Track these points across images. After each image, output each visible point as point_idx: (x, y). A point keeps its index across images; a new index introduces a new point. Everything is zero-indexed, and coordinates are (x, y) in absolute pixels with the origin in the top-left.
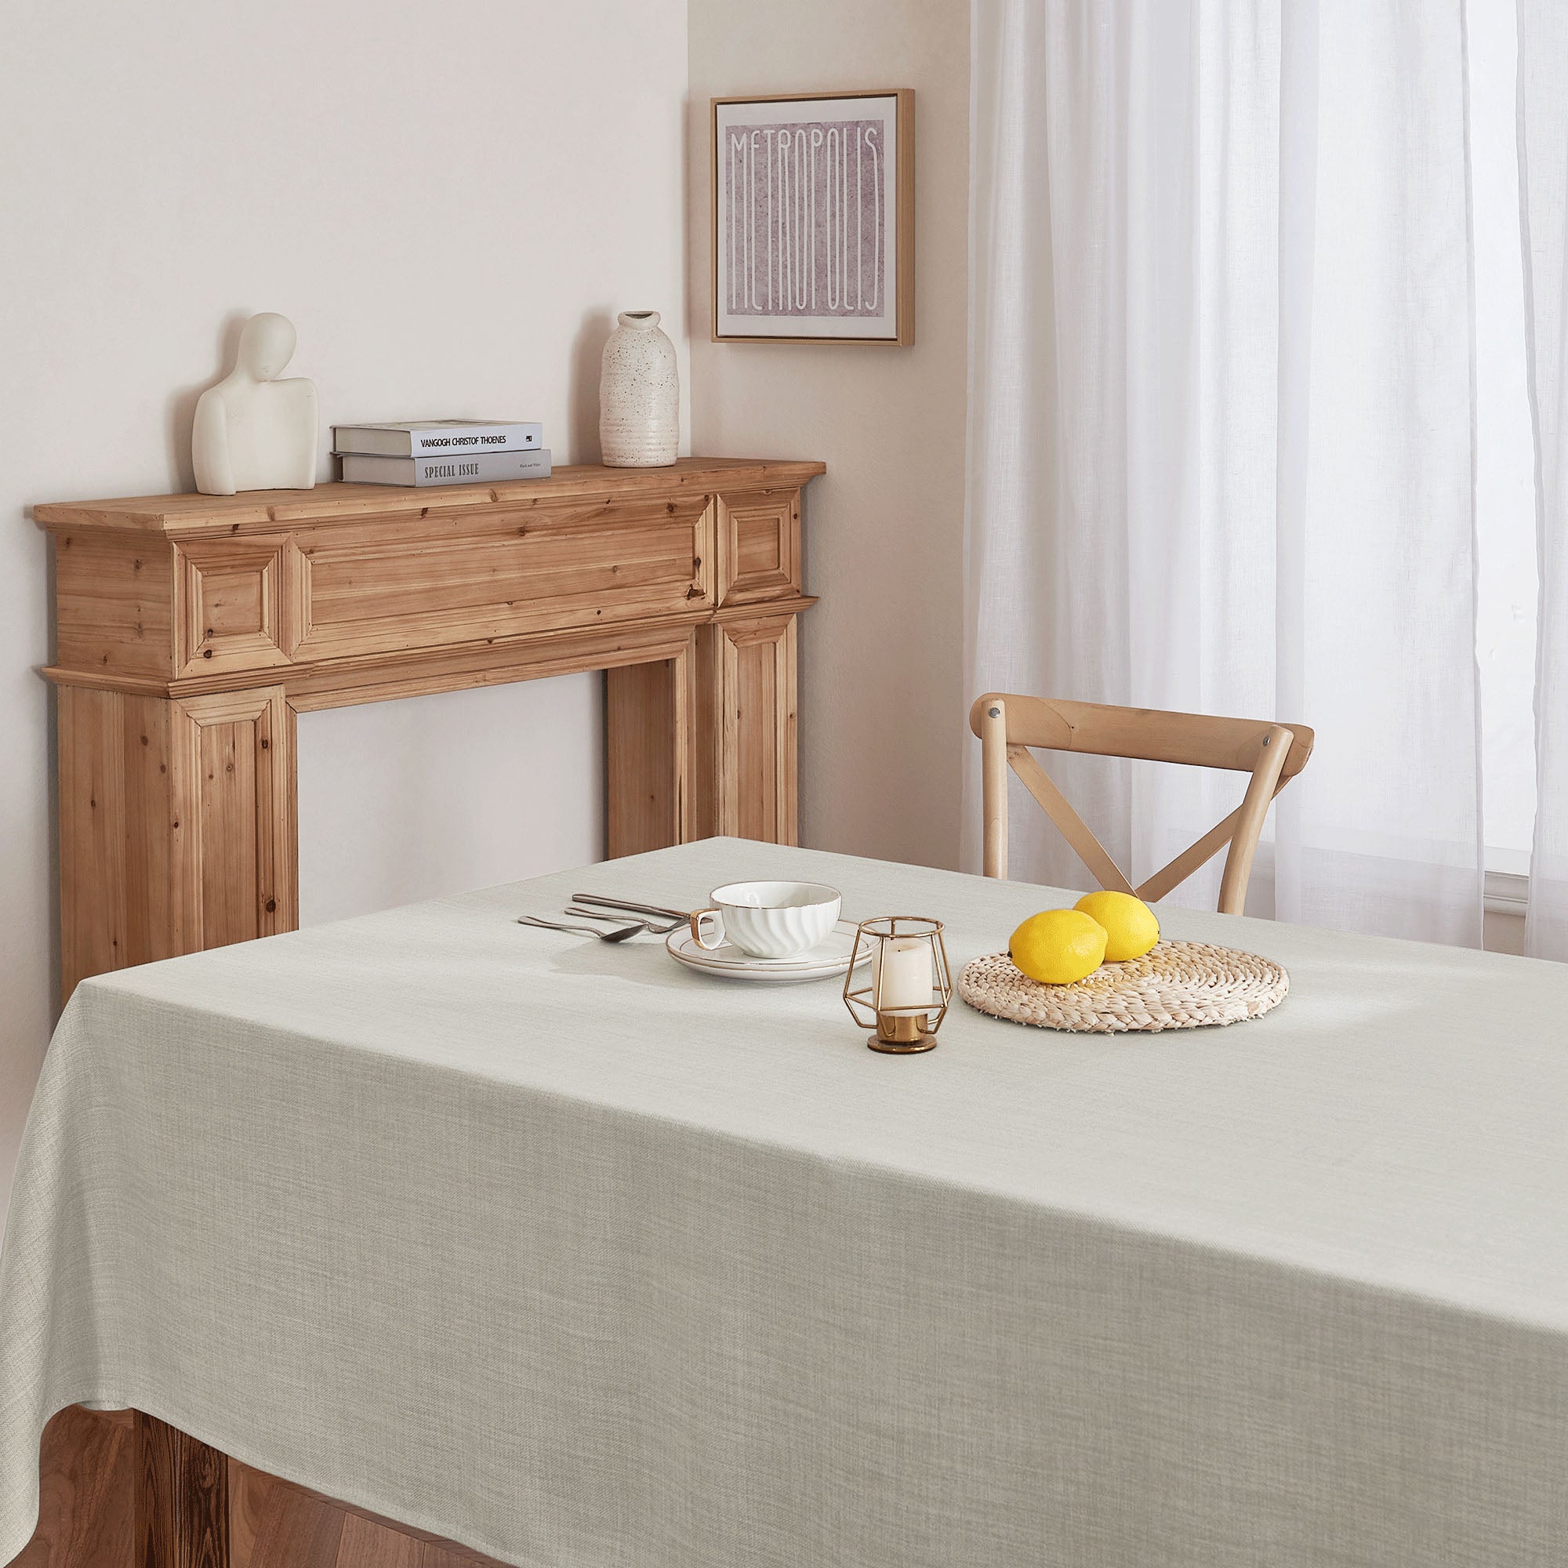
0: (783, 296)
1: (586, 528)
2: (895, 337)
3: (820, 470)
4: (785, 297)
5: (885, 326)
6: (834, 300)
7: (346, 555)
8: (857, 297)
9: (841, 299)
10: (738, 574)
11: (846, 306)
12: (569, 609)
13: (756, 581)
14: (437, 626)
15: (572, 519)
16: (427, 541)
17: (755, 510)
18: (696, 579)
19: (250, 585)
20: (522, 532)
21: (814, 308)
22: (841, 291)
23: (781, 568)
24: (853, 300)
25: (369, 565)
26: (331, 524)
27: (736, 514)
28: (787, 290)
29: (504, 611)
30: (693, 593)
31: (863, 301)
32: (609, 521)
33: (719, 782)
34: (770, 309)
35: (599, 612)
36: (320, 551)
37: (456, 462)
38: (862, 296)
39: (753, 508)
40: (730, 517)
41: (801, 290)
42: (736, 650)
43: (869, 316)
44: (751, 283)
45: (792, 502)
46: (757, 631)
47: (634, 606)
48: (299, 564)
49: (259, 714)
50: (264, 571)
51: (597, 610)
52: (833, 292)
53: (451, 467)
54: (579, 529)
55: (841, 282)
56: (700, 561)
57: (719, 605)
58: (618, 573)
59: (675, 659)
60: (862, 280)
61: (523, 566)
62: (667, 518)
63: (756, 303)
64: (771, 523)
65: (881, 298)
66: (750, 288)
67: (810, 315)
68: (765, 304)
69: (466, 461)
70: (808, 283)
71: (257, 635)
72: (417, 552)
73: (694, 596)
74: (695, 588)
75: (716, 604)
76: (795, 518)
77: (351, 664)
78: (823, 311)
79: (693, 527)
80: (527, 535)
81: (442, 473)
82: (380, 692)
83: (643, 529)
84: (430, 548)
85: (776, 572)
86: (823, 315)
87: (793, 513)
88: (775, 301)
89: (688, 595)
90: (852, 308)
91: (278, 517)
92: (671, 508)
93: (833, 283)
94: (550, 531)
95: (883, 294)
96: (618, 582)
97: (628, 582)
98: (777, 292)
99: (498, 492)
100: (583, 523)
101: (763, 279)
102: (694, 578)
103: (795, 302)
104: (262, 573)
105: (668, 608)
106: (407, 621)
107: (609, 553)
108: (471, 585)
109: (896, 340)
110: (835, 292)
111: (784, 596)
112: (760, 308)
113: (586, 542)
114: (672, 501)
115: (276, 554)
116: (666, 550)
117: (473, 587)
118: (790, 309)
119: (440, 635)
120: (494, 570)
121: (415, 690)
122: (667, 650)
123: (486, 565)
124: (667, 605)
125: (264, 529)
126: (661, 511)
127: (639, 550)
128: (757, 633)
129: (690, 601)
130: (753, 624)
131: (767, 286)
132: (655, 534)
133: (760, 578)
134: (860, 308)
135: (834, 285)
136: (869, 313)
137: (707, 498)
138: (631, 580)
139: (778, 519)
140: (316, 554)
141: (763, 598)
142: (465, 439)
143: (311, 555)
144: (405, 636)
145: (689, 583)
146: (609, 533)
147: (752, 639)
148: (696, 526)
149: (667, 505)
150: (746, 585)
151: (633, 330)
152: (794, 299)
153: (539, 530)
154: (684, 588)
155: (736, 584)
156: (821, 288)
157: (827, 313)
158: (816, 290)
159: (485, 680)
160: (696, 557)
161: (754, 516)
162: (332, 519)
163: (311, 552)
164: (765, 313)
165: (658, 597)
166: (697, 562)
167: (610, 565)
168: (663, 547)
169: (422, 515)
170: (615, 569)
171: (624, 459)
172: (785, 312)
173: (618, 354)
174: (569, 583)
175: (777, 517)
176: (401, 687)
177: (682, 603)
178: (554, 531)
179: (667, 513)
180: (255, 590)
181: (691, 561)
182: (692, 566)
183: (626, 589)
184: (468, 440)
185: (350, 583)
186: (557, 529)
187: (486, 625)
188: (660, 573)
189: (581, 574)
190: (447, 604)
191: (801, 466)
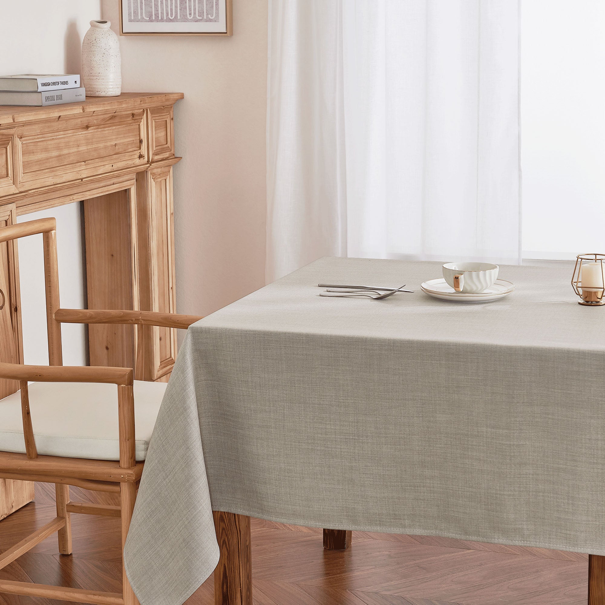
0: (161, 13)
1: (107, 125)
2: (225, 32)
3: (182, 97)
4: (162, 13)
5: (221, 27)
6: (190, 14)
7: (33, 139)
8: (203, 13)
9: (195, 14)
10: (156, 146)
11: (197, 16)
12: (103, 164)
13: (161, 150)
14: (62, 173)
15: (103, 121)
16: (58, 132)
17: (159, 116)
18: (141, 149)
19: (2, 154)
20: (87, 127)
21: (179, 18)
22: (195, 9)
23: (168, 144)
24: (201, 14)
25: (39, 144)
26: (29, 124)
27: (154, 118)
28: (163, 10)
29: (83, 166)
30: (141, 156)
31: (207, 14)
32: (115, 121)
33: (151, 245)
34: (154, 18)
35: (112, 166)
36: (24, 137)
37: (55, 94)
38: (206, 12)
39: (158, 115)
40: (152, 120)
41: (171, 10)
42: (154, 183)
43: (210, 22)
44: (142, 7)
45: (171, 113)
46: (160, 174)
47: (123, 162)
48: (18, 143)
49: (8, 217)
50: (8, 147)
51: (111, 165)
52: (190, 10)
53: (53, 96)
54: (105, 125)
55: (195, 6)
56: (142, 141)
57: (150, 161)
58: (117, 147)
59: (130, 188)
60: (207, 5)
61: (87, 144)
62: (131, 120)
63: (145, 16)
64: (164, 123)
65: (217, 13)
66: (141, 9)
67: (177, 22)
68: (151, 16)
69: (59, 93)
70: (175, 6)
71: (6, 179)
72: (55, 137)
73: (141, 158)
74: (141, 154)
75: (148, 161)
76: (172, 120)
77: (38, 192)
78: (185, 19)
79: (139, 125)
80: (89, 129)
81: (51, 99)
82: (41, 206)
83: (124, 126)
84: (59, 135)
85: (166, 146)
86: (184, 22)
87: (171, 118)
88: (157, 15)
89: (139, 157)
90: (201, 18)
91: (16, 121)
92: (133, 115)
93: (190, 6)
94: (95, 127)
95: (219, 11)
96: (117, 151)
97: (120, 151)
98: (157, 11)
99: (85, 107)
100: (107, 123)
101: (149, 4)
102: (140, 149)
103: (168, 15)
104: (6, 148)
105: (134, 163)
106: (53, 171)
107: (114, 137)
108: (71, 153)
109: (226, 33)
110: (191, 10)
111: (169, 157)
112: (148, 19)
113: (107, 131)
114: (133, 112)
115: (11, 139)
116: (131, 136)
117: (72, 154)
118: (165, 19)
119: (63, 178)
120: (78, 146)
121: (51, 205)
122: (129, 184)
123: (75, 144)
124: (134, 162)
125: (8, 126)
126: (129, 117)
127: (122, 136)
128: (160, 175)
129: (140, 160)
130: (159, 170)
131: (151, 8)
132: (128, 128)
133: (161, 149)
134: (205, 18)
135: (190, 7)
136: (210, 20)
137: (144, 111)
138: (120, 150)
139: (166, 121)
140: (23, 139)
141: (163, 158)
142: (55, 83)
143: (21, 139)
144: (53, 178)
145: (139, 151)
146: (114, 128)
147: (159, 178)
148: (141, 124)
149: (131, 114)
150: (158, 152)
151: (101, 29)
152: (167, 14)
153: (93, 126)
154: (137, 154)
155: (155, 151)
156: (183, 9)
157: (187, 20)
158: (180, 9)
159: (73, 200)
160: (141, 139)
161: (159, 119)
162: (30, 121)
163: (21, 138)
164: (151, 21)
165: (130, 158)
166: (141, 141)
167: (113, 143)
168: (130, 134)
169: (58, 119)
170: (115, 145)
171: (100, 93)
172: (162, 20)
173: (95, 41)
174: (102, 152)
175: (166, 119)
176: (47, 204)
177: (137, 161)
178: (98, 127)
179: (132, 118)
180: (4, 156)
181: (139, 141)
182: (139, 144)
183: (120, 155)
184: (56, 83)
185: (33, 153)
186: (98, 126)
187: (78, 172)
188: (129, 147)
189: (106, 147)
190: (64, 163)
191: (176, 95)
